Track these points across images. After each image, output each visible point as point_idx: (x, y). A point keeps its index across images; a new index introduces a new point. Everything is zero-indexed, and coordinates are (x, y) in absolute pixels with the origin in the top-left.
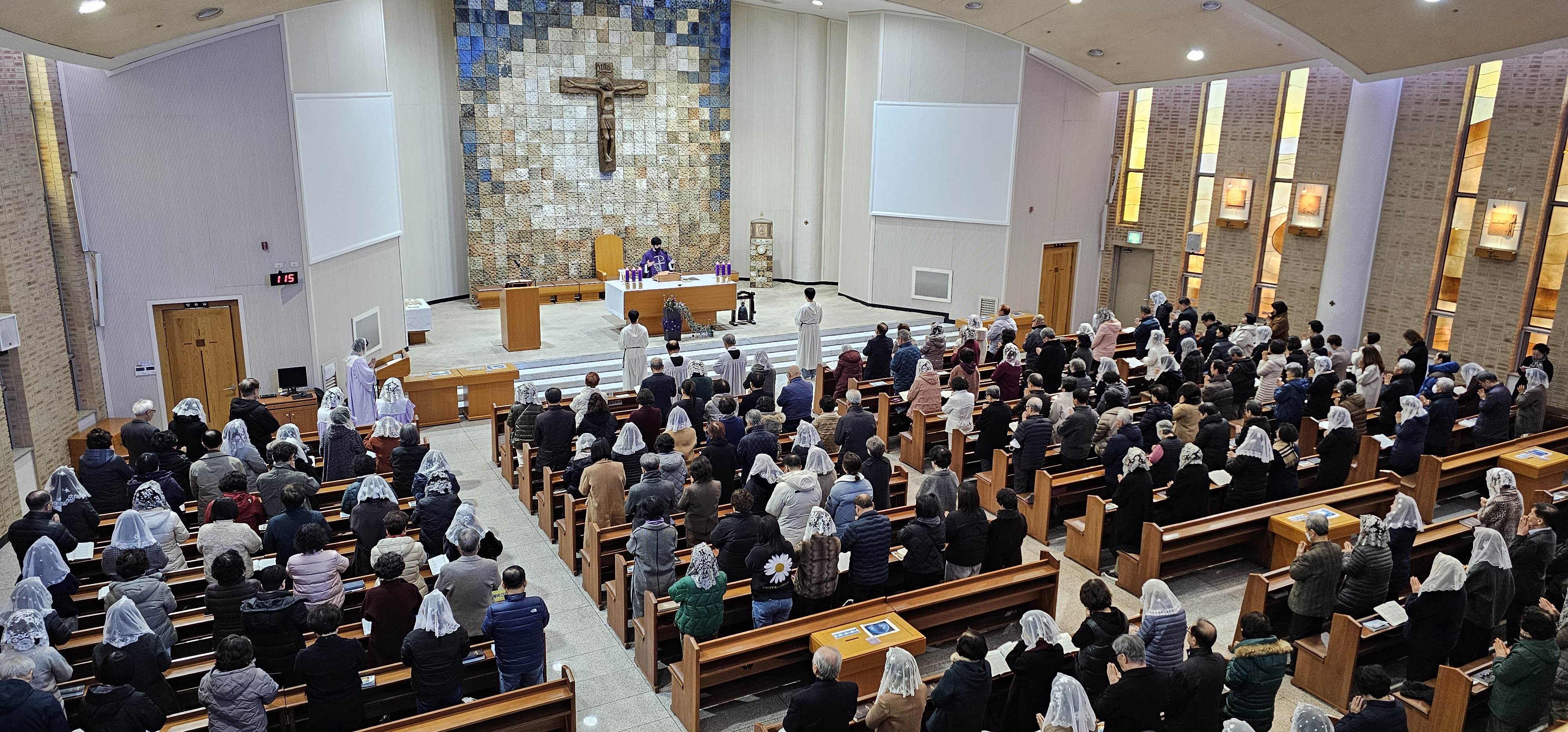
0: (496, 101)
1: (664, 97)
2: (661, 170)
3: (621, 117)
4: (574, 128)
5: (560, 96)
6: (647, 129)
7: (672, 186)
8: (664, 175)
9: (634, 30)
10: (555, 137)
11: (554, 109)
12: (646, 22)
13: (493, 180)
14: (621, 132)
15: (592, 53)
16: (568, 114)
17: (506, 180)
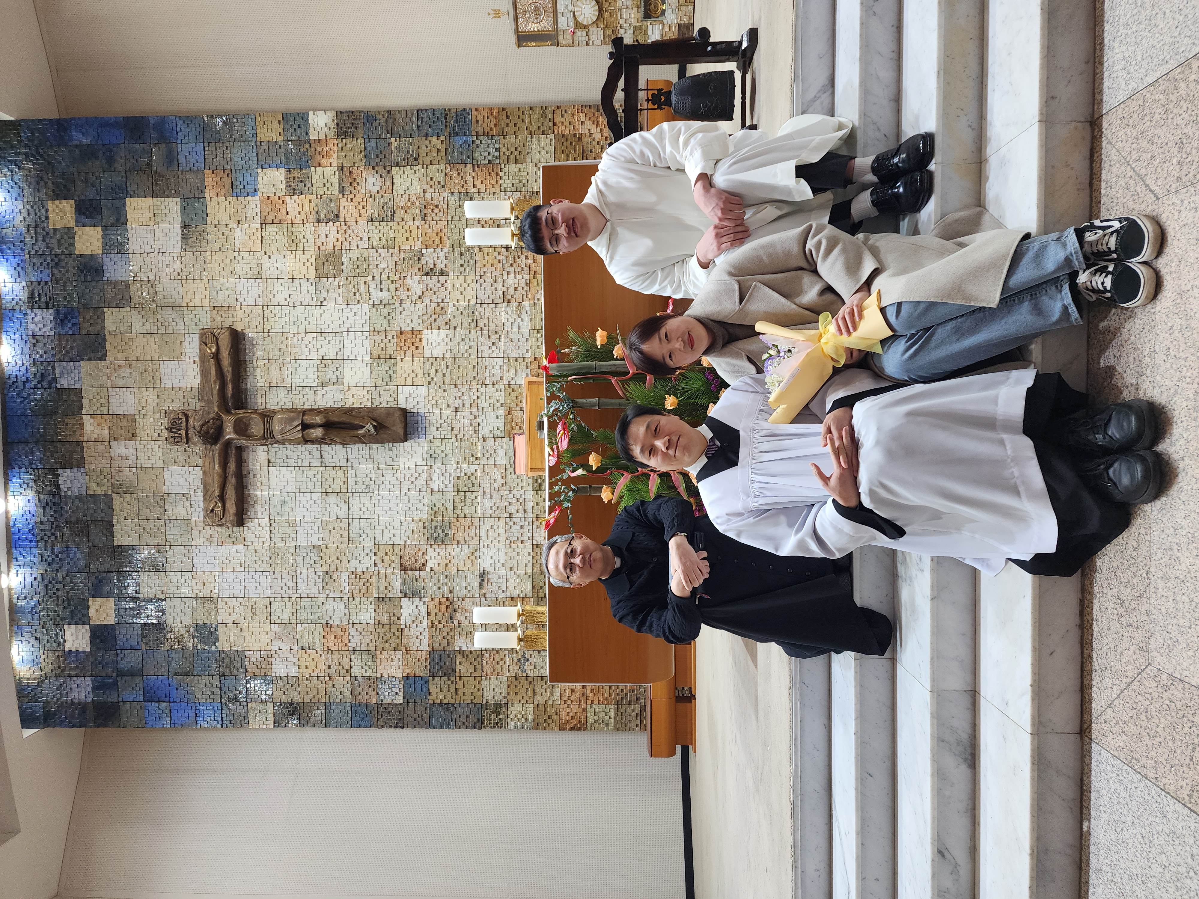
0: (268, 659)
1: (243, 285)
2: (403, 294)
3: (289, 389)
4: (316, 495)
5: (250, 524)
6: (312, 328)
7: (440, 265)
8: (415, 284)
9: (103, 358)
10: (335, 537)
11: (277, 538)
12: (87, 327)
13: (424, 673)
14: (321, 392)
15: (159, 453)
16: (286, 509)
17: (424, 647)
